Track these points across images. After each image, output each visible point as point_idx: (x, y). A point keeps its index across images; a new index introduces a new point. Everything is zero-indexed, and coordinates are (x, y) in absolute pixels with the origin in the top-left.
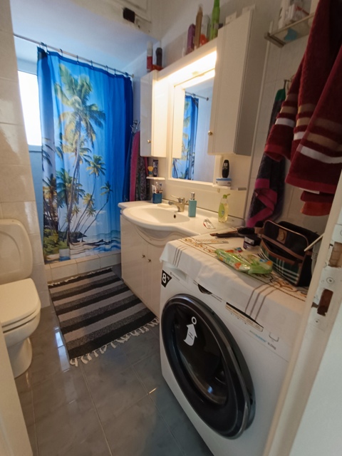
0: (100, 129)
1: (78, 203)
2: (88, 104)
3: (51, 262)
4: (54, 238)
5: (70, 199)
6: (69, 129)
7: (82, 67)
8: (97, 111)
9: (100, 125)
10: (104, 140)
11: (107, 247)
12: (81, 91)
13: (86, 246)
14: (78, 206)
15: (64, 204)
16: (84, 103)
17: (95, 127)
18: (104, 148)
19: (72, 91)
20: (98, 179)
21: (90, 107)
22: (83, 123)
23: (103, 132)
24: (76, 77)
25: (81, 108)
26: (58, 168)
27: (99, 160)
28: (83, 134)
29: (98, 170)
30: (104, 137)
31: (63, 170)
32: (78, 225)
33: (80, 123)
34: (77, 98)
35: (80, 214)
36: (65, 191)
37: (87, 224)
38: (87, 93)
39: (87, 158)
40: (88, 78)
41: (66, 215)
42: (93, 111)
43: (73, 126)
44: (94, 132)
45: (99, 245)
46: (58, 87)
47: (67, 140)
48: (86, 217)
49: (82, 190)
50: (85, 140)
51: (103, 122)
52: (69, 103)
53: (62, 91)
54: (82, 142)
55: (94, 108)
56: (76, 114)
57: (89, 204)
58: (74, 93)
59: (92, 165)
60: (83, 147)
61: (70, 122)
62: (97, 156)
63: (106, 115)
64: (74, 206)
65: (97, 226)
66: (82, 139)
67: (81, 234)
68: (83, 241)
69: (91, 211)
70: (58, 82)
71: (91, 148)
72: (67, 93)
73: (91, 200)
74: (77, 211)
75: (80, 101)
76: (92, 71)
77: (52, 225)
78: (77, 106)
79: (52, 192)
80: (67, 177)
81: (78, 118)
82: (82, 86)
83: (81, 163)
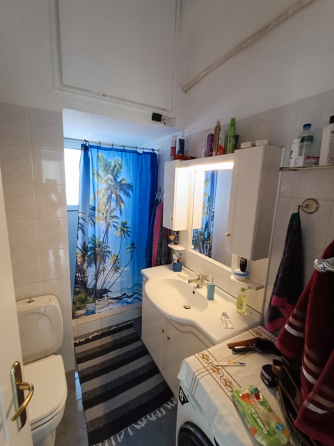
0: (128, 198)
1: (105, 263)
2: (119, 180)
3: (78, 317)
4: (82, 296)
5: (98, 261)
6: (101, 202)
7: (116, 152)
8: (126, 184)
9: (128, 195)
10: (131, 207)
11: (129, 300)
12: (113, 170)
13: (110, 301)
14: (105, 265)
15: (93, 265)
16: (115, 179)
17: (124, 197)
18: (130, 214)
19: (106, 171)
20: (124, 240)
21: (120, 182)
22: (114, 196)
23: (131, 200)
24: (110, 160)
25: (113, 184)
26: (90, 235)
27: (126, 224)
28: (113, 204)
29: (124, 233)
30: (131, 204)
31: (95, 236)
32: (105, 282)
33: (111, 196)
34: (110, 176)
35: (106, 272)
36: (95, 254)
37: (113, 281)
38: (118, 172)
39: (115, 224)
40: (120, 159)
41: (94, 274)
42: (123, 184)
43: (105, 199)
44: (123, 202)
45: (121, 299)
46: (95, 172)
47: (99, 211)
48: (112, 275)
49: (109, 252)
50: (115, 209)
51: (130, 192)
52: (103, 181)
53: (98, 173)
54: (112, 211)
55: (124, 182)
56: (108, 188)
57: (114, 263)
58: (108, 173)
59: (119, 230)
60: (113, 215)
61: (103, 197)
62: (124, 221)
63: (134, 187)
64: (101, 266)
65: (121, 282)
66: (112, 208)
67: (106, 290)
68: (107, 296)
69: (116, 269)
70: (95, 168)
71: (119, 215)
72: (102, 173)
73: (117, 259)
74: (104, 270)
75: (112, 178)
76: (124, 153)
77: (82, 285)
78: (110, 182)
79: (83, 256)
80: (97, 242)
81: (109, 192)
82: (115, 166)
83: (110, 229)
